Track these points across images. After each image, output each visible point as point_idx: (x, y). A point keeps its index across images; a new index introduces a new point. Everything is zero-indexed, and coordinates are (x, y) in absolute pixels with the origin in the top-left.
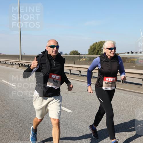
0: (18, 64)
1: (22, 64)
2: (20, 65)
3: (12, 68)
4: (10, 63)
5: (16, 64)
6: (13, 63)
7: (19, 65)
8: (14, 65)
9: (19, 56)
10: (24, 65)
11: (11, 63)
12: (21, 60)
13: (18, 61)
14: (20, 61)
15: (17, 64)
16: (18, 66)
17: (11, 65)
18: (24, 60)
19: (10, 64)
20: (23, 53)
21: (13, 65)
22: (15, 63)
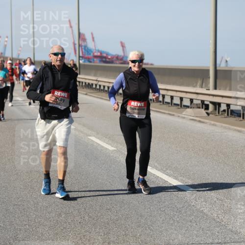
0: (203, 102)
1: (217, 105)
2: (211, 107)
3: (180, 120)
4: (172, 97)
5: (195, 102)
6: (181, 99)
7: (207, 107)
8: (187, 107)
9: (208, 71)
10: (223, 107)
11: (177, 101)
12: (215, 88)
13: (204, 91)
14: (208, 92)
15: (199, 102)
16: (203, 112)
17: (175, 108)
18: (225, 89)
19: (171, 103)
20: (222, 58)
21: (181, 106)
22: (192, 101)
